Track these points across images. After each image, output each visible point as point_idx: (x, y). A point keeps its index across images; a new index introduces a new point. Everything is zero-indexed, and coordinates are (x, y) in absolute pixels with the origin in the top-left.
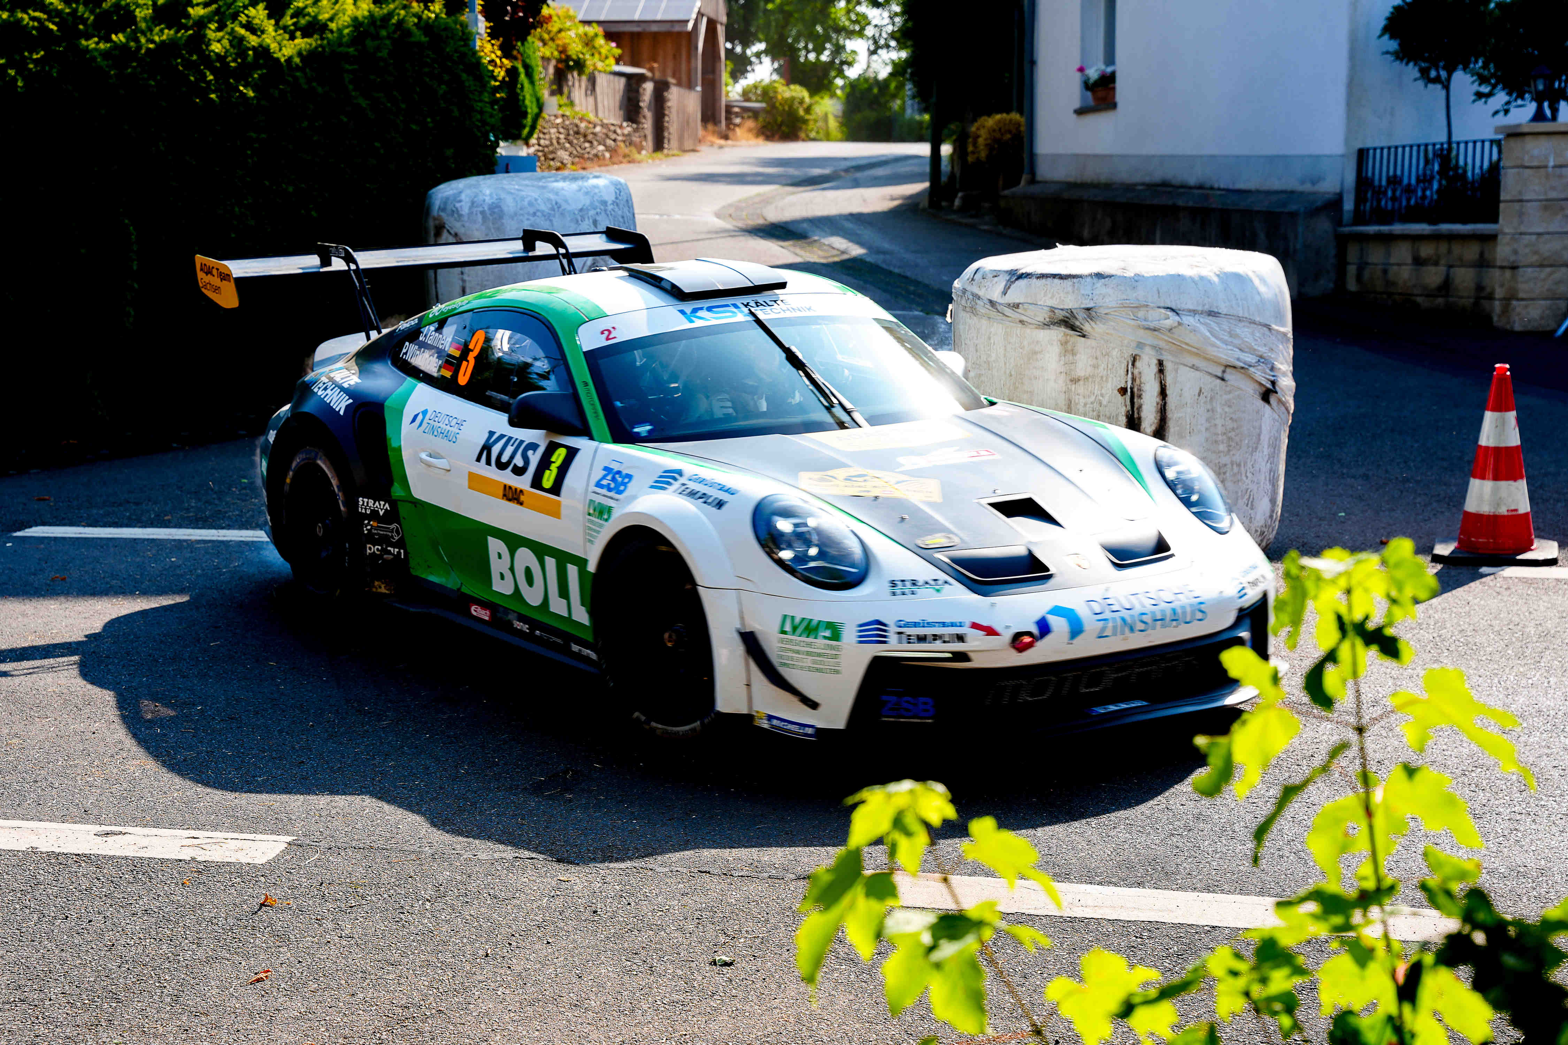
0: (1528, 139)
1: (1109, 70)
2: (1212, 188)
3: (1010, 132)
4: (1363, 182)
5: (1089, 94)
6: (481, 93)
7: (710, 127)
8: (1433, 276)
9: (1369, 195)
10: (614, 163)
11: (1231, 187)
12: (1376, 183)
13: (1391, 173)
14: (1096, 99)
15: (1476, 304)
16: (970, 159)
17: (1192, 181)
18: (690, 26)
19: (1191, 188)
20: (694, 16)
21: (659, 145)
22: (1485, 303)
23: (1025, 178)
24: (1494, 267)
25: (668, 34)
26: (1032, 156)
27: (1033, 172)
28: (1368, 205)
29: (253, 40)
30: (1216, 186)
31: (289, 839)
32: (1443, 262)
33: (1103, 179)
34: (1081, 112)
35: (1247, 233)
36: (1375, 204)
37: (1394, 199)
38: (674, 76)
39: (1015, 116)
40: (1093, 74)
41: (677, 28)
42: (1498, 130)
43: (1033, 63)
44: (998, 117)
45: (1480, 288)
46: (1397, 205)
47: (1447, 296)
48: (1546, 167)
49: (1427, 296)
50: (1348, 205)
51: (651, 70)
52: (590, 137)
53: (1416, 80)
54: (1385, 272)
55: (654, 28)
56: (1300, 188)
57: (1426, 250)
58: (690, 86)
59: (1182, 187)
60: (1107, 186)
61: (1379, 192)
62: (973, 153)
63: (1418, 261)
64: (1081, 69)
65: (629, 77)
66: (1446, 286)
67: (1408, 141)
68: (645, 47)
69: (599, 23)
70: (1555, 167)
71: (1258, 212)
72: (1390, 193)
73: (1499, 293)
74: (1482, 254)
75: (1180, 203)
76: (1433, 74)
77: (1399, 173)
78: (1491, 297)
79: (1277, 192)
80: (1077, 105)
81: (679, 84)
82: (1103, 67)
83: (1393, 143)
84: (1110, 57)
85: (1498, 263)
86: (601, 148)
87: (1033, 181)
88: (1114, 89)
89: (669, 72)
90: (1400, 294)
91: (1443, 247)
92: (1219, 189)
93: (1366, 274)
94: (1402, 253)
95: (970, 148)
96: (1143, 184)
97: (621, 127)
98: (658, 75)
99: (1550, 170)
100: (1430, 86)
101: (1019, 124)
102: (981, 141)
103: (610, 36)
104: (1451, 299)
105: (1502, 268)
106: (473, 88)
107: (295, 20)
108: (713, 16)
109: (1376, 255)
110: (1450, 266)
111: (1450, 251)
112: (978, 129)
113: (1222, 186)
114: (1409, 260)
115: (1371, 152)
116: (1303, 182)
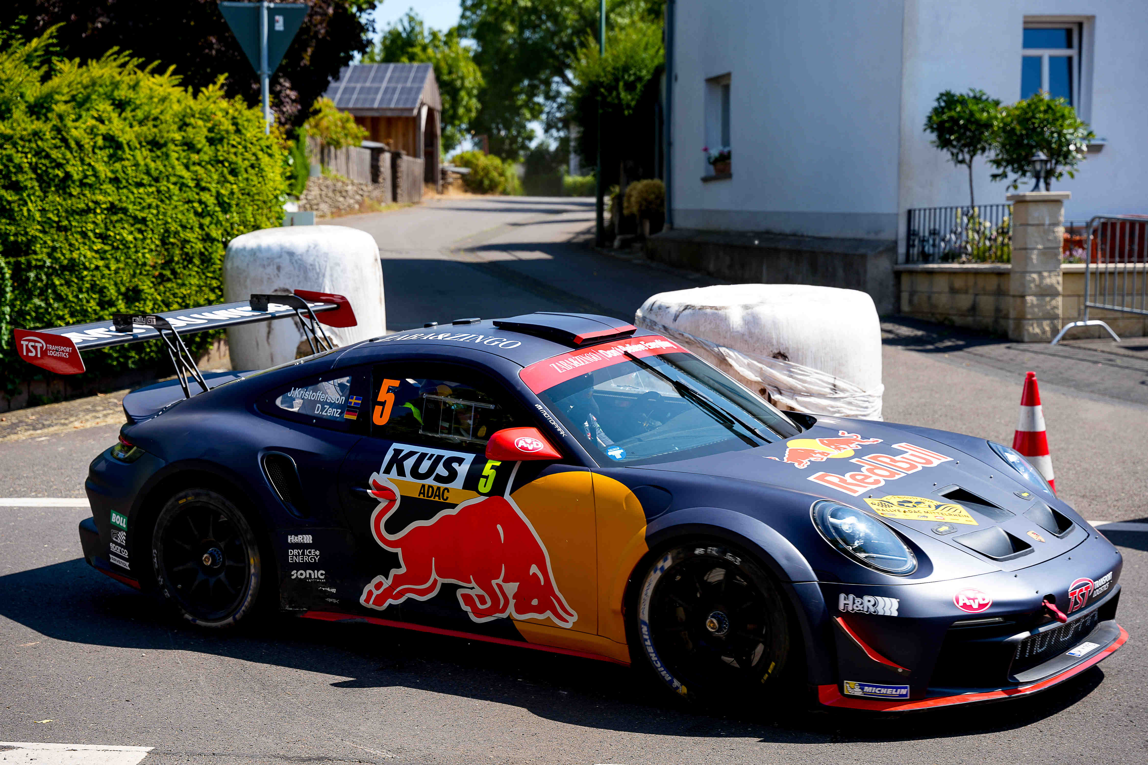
0: (1031, 204)
1: (726, 150)
2: (802, 236)
3: (654, 193)
4: (911, 234)
5: (712, 168)
6: (272, 167)
7: (431, 185)
8: (964, 301)
9: (916, 242)
10: (362, 212)
11: (816, 235)
12: (921, 234)
13: (932, 227)
14: (716, 170)
15: (996, 321)
16: (626, 212)
17: (788, 230)
18: (415, 112)
19: (787, 235)
20: (418, 105)
21: (395, 199)
22: (1002, 322)
23: (666, 226)
24: (1008, 295)
25: (399, 118)
26: (670, 210)
27: (671, 223)
28: (916, 250)
29: (103, 129)
30: (805, 234)
31: (149, 749)
32: (971, 291)
33: (723, 228)
34: (706, 180)
35: (830, 269)
36: (921, 249)
37: (934, 245)
38: (404, 149)
39: (657, 181)
40: (715, 152)
41: (406, 114)
42: (1009, 198)
43: (670, 144)
44: (645, 182)
45: (998, 310)
46: (937, 250)
47: (974, 315)
48: (1043, 225)
49: (962, 315)
50: (902, 249)
51: (388, 144)
52: (344, 194)
53: (948, 161)
54: (929, 298)
55: (389, 114)
56: (866, 237)
57: (959, 283)
58: (416, 155)
59: (780, 234)
60: (726, 233)
61: (923, 241)
62: (628, 207)
63: (953, 291)
64: (706, 150)
65: (373, 149)
66: (973, 309)
67: (943, 205)
68: (382, 128)
69: (349, 110)
70: (1050, 225)
71: (837, 254)
72: (931, 242)
73: (1012, 314)
74: (999, 286)
75: (780, 246)
76: (960, 157)
77: (937, 227)
78: (1006, 317)
79: (850, 240)
80: (703, 174)
81: (408, 154)
82: (721, 148)
83: (932, 206)
84: (726, 141)
85: (1012, 293)
86: (352, 201)
87: (672, 228)
88: (729, 164)
89: (400, 145)
90: (941, 314)
91: (971, 280)
92: (808, 237)
93: (916, 299)
94: (941, 284)
95: (625, 204)
96: (752, 232)
97: (367, 186)
98: (393, 149)
99: (1046, 227)
100: (959, 165)
101: (659, 188)
102: (633, 199)
103: (359, 121)
104: (978, 318)
105: (1014, 296)
106: (267, 163)
107: (133, 113)
108: (432, 105)
109: (922, 285)
110: (976, 295)
111: (976, 283)
112: (631, 190)
113: (810, 234)
114: (947, 289)
115: (917, 212)
116: (868, 233)
